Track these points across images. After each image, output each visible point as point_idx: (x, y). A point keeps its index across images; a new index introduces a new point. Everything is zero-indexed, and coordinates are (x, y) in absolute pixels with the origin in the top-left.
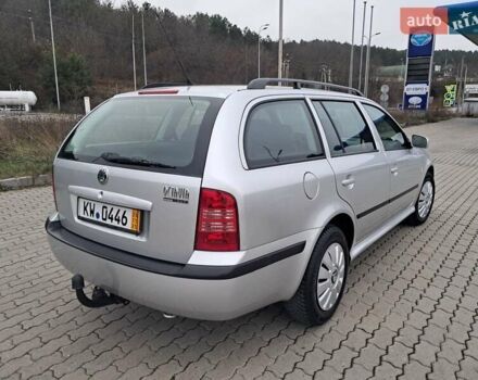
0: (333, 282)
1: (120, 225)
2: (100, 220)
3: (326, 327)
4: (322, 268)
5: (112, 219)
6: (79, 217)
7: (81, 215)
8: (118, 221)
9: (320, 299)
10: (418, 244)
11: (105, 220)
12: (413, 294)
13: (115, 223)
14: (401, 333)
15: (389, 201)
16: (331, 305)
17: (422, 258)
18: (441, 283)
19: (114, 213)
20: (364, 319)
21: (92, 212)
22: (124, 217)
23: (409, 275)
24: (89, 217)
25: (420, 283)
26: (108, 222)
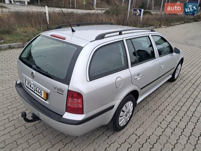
0: (126, 116)
1: (40, 95)
2: (33, 90)
3: (122, 131)
4: (122, 112)
5: (37, 91)
6: (26, 86)
7: (27, 86)
8: (39, 92)
9: (120, 123)
10: (170, 92)
11: (35, 91)
12: (160, 118)
13: (38, 93)
14: (150, 138)
15: (158, 78)
16: (125, 124)
17: (169, 100)
18: (173, 113)
19: (38, 89)
20: (138, 129)
21: (30, 86)
22: (41, 92)
23: (161, 108)
24: (29, 87)
25: (165, 113)
26: (36, 92)
